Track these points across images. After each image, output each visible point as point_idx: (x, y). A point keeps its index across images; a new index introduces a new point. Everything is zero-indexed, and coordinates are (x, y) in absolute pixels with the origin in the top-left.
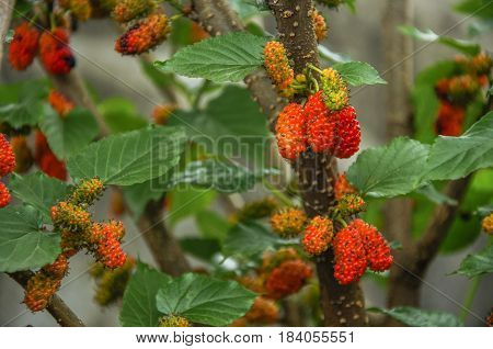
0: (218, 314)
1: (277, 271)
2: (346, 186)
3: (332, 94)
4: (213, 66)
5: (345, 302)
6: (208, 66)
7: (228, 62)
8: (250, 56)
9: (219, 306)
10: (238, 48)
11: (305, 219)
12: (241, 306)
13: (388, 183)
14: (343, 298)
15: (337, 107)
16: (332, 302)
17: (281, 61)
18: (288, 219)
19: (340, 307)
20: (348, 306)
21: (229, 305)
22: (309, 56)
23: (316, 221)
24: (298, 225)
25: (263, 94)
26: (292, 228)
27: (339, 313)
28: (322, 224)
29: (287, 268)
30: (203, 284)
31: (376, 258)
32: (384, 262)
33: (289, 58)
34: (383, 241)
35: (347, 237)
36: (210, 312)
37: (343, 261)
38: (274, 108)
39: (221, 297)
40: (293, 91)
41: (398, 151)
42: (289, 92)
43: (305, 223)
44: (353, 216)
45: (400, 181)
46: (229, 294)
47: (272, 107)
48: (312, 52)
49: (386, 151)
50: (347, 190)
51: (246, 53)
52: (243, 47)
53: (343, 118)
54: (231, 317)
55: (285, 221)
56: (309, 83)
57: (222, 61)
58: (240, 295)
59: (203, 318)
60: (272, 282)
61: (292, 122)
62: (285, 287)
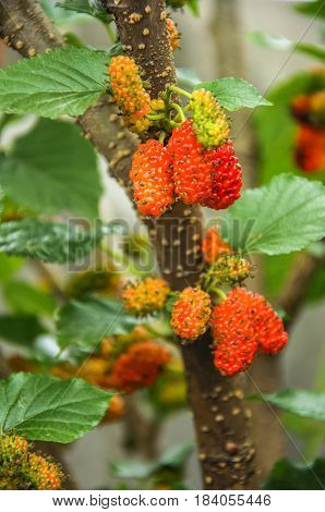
0: (63, 425)
1: (124, 358)
2: (220, 244)
3: (209, 125)
4: (39, 95)
5: (221, 394)
6: (32, 96)
7: (60, 89)
8: (86, 78)
9: (64, 414)
10: (70, 68)
11: (167, 291)
12: (93, 413)
13: (274, 236)
14: (218, 389)
15: (216, 142)
16: (204, 396)
17: (133, 83)
18: (146, 293)
19: (216, 401)
20: (225, 398)
21: (77, 411)
22: (164, 74)
23: (186, 295)
24: (159, 300)
25: (98, 128)
26: (152, 305)
27: (215, 409)
28: (195, 298)
29: (138, 353)
30: (39, 385)
31: (267, 336)
32: (278, 342)
33: (143, 78)
34: (272, 313)
35: (229, 313)
36: (52, 424)
37: (227, 345)
38: (115, 147)
39: (66, 402)
40: (147, 123)
41: (281, 193)
42: (142, 125)
43: (168, 297)
44: (237, 284)
45: (290, 234)
46: (75, 396)
47: (111, 145)
48: (168, 68)
49: (265, 195)
50: (222, 250)
51: (82, 75)
52: (76, 67)
53: (220, 155)
54: (82, 427)
55: (143, 296)
56: (169, 111)
57: (50, 88)
58: (89, 398)
59: (44, 432)
60: (120, 374)
61: (152, 166)
62: (137, 378)
